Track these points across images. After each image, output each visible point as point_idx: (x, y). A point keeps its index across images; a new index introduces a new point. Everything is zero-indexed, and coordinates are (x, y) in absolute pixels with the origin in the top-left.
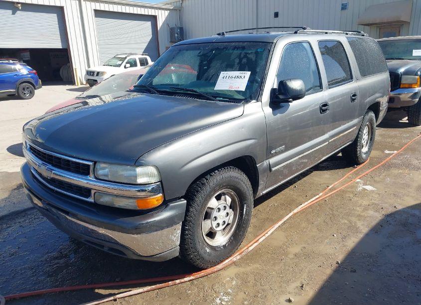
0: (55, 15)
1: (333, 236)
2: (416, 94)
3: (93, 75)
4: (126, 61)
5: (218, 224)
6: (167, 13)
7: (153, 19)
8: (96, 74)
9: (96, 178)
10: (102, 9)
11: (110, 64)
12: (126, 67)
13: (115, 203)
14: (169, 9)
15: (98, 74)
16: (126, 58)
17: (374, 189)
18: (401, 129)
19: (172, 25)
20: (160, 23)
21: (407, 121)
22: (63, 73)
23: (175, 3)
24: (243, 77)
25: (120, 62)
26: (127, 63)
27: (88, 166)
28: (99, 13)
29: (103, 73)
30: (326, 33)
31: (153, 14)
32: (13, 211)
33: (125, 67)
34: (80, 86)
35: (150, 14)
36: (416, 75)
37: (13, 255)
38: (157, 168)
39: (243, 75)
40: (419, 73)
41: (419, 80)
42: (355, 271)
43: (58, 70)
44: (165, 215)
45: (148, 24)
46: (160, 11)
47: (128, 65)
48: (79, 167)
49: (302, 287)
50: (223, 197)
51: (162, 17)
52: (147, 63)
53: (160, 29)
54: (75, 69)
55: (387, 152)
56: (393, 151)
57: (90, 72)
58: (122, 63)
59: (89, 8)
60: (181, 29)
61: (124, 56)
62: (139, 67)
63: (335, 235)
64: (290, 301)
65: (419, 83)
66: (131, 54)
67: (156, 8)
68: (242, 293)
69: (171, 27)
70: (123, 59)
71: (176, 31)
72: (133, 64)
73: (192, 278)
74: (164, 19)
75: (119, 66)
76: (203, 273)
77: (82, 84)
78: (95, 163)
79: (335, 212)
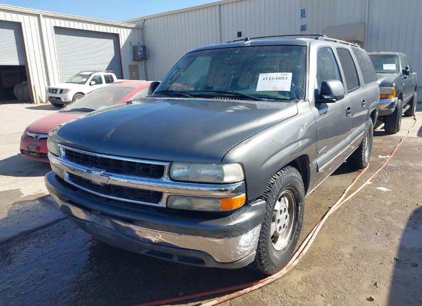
0: (13, 31)
1: (377, 234)
2: (393, 104)
3: (56, 93)
4: (91, 78)
5: (280, 227)
6: (129, 31)
7: (116, 37)
8: (58, 92)
9: (171, 179)
10: (63, 26)
11: (73, 81)
12: (92, 84)
13: (193, 206)
14: (131, 28)
15: (61, 91)
16: (90, 75)
17: (388, 190)
18: (381, 137)
19: (135, 43)
20: (122, 42)
21: (383, 130)
22: (17, 91)
23: (137, 22)
24: (285, 78)
25: (84, 80)
26: (92, 80)
27: (162, 167)
28: (58, 30)
29: (67, 91)
30: (336, 42)
31: (116, 32)
32: (22, 231)
33: (90, 84)
34: (39, 104)
35: (112, 32)
36: (392, 86)
37: (43, 278)
38: (242, 165)
39: (285, 76)
40: (394, 84)
41: (394, 91)
42: (416, 265)
43: (12, 89)
44: (247, 216)
45: (111, 42)
46: (122, 29)
47: (93, 82)
48: (149, 169)
49: (376, 284)
50: (282, 199)
51: (124, 35)
52: (113, 81)
53: (123, 47)
54: (34, 86)
55: (380, 157)
56: (386, 155)
57: (53, 89)
58: (87, 80)
59: (48, 25)
60: (144, 47)
61: (89, 73)
62: (104, 84)
63: (378, 234)
64: (371, 299)
65: (394, 94)
66: (96, 72)
67: (119, 26)
68: (320, 296)
69: (133, 45)
70: (88, 77)
71: (139, 49)
72: (98, 81)
73: (260, 285)
74: (126, 38)
75: (84, 83)
76: (269, 280)
77: (41, 102)
78: (171, 163)
79: (366, 213)
